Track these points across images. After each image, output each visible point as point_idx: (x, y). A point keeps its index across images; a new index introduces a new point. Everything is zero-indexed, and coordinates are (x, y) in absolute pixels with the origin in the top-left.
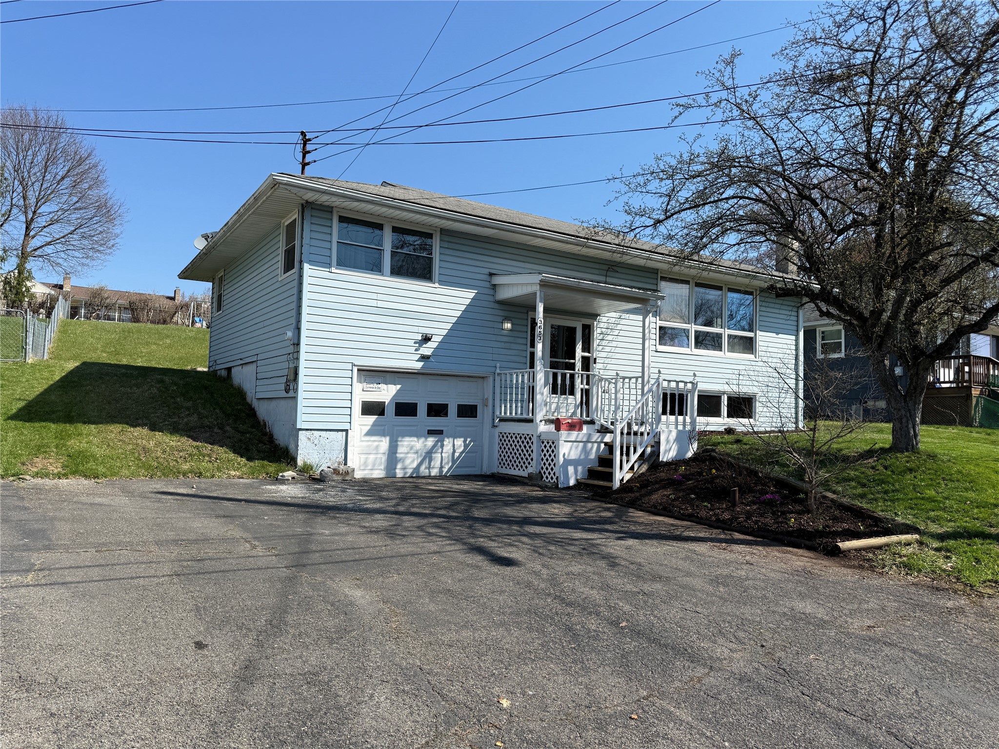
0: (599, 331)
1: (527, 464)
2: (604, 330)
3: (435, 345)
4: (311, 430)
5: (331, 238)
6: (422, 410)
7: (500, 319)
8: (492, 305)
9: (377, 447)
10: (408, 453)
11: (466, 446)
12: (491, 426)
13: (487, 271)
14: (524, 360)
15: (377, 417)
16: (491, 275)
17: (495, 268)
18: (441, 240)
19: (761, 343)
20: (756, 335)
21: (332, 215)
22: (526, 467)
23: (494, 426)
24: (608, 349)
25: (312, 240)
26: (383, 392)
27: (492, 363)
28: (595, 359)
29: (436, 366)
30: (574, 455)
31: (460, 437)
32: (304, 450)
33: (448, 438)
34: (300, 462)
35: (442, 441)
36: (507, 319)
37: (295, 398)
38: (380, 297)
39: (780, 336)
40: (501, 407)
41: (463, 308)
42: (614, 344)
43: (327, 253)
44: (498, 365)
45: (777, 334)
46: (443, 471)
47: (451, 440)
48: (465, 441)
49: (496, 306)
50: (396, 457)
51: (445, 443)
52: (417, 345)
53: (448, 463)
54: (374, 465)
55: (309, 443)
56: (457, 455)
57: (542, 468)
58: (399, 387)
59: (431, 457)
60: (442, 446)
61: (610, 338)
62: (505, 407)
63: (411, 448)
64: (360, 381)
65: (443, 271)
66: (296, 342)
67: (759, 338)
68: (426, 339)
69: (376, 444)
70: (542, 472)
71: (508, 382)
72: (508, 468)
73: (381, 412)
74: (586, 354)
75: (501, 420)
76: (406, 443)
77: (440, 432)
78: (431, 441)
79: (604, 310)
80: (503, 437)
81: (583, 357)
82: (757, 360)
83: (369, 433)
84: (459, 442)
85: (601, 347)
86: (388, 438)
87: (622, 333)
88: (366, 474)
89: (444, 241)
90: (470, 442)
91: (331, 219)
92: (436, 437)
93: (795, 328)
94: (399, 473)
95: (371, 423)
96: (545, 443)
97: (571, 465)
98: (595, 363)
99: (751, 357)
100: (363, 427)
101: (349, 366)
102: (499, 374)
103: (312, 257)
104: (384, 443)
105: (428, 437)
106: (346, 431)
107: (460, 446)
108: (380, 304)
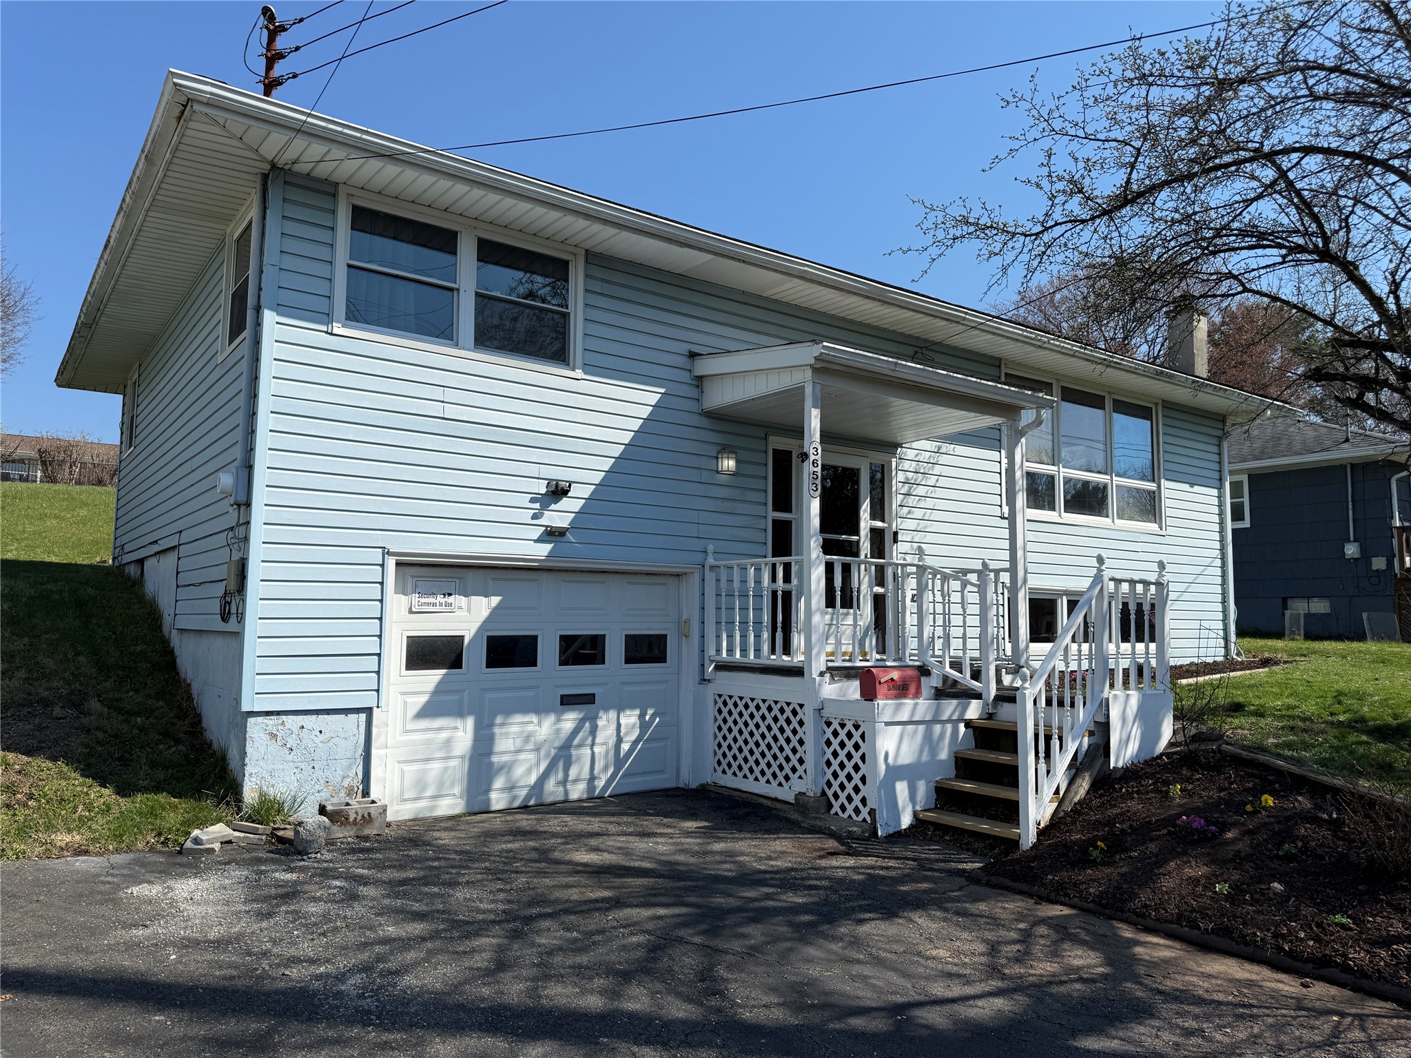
0: (901, 477)
1: (787, 770)
2: (910, 475)
3: (576, 505)
4: (278, 713)
5: (333, 254)
6: (548, 651)
7: (712, 450)
8: (696, 420)
9: (448, 742)
10: (518, 751)
11: (644, 726)
12: (697, 679)
13: (684, 348)
14: (759, 537)
15: (443, 671)
16: (693, 355)
17: (700, 341)
18: (587, 276)
19: (1169, 503)
20: (1159, 487)
21: (335, 203)
22: (787, 778)
23: (704, 680)
24: (918, 513)
25: (285, 256)
26: (459, 613)
27: (699, 545)
28: (896, 534)
29: (579, 552)
30: (907, 756)
31: (632, 707)
32: (262, 763)
33: (606, 710)
34: (250, 794)
35: (593, 719)
36: (726, 450)
37: (238, 635)
38: (451, 395)
39: (1197, 489)
40: (718, 637)
41: (636, 425)
42: (929, 503)
43: (323, 288)
44: (711, 548)
45: (1192, 485)
46: (594, 788)
47: (612, 714)
48: (642, 716)
49: (705, 422)
50: (491, 764)
51: (600, 723)
52: (537, 505)
53: (606, 768)
54: (441, 785)
55: (274, 747)
56: (625, 747)
57: (829, 784)
58: (495, 600)
59: (570, 756)
60: (593, 731)
61: (921, 491)
62: (730, 637)
63: (527, 738)
64: (401, 589)
65: (593, 344)
66: (242, 499)
67: (1165, 493)
68: (558, 492)
69: (444, 735)
70: (830, 793)
71: (736, 584)
72: (740, 775)
73: (454, 660)
74: (879, 524)
75: (721, 667)
76: (514, 729)
77: (588, 699)
78: (570, 719)
79: (909, 434)
80: (725, 704)
81: (874, 531)
82: (1163, 533)
83: (427, 712)
84: (630, 719)
85: (905, 510)
86: (470, 722)
87: (943, 482)
88: (422, 809)
89: (595, 278)
90: (653, 716)
91: (334, 212)
92: (581, 711)
93: (1216, 475)
94: (498, 800)
95: (430, 687)
96: (835, 725)
97: (901, 779)
98: (895, 541)
99: (1153, 527)
100: (409, 699)
101: (377, 556)
102: (712, 568)
103: (285, 297)
104: (462, 733)
105: (563, 712)
106: (368, 711)
107: (634, 726)
108: (451, 412)
